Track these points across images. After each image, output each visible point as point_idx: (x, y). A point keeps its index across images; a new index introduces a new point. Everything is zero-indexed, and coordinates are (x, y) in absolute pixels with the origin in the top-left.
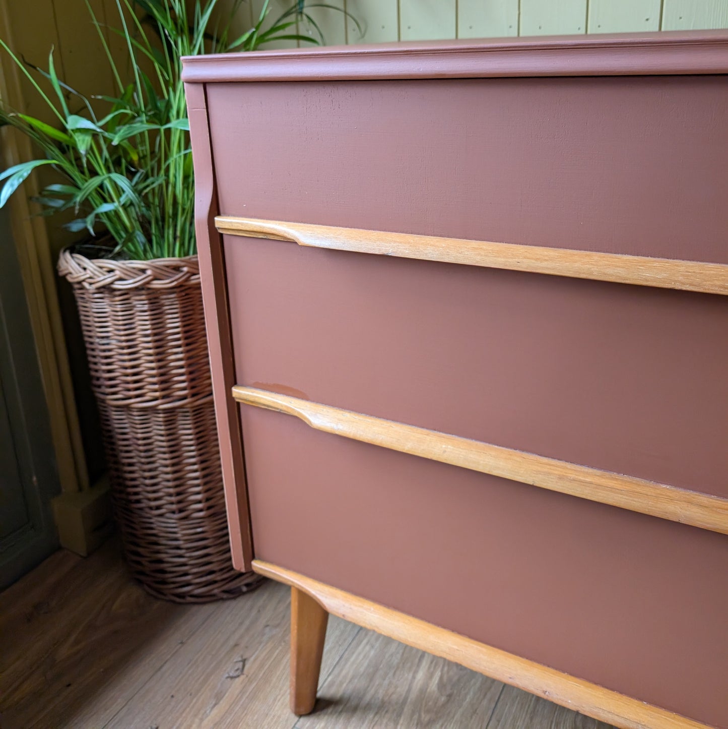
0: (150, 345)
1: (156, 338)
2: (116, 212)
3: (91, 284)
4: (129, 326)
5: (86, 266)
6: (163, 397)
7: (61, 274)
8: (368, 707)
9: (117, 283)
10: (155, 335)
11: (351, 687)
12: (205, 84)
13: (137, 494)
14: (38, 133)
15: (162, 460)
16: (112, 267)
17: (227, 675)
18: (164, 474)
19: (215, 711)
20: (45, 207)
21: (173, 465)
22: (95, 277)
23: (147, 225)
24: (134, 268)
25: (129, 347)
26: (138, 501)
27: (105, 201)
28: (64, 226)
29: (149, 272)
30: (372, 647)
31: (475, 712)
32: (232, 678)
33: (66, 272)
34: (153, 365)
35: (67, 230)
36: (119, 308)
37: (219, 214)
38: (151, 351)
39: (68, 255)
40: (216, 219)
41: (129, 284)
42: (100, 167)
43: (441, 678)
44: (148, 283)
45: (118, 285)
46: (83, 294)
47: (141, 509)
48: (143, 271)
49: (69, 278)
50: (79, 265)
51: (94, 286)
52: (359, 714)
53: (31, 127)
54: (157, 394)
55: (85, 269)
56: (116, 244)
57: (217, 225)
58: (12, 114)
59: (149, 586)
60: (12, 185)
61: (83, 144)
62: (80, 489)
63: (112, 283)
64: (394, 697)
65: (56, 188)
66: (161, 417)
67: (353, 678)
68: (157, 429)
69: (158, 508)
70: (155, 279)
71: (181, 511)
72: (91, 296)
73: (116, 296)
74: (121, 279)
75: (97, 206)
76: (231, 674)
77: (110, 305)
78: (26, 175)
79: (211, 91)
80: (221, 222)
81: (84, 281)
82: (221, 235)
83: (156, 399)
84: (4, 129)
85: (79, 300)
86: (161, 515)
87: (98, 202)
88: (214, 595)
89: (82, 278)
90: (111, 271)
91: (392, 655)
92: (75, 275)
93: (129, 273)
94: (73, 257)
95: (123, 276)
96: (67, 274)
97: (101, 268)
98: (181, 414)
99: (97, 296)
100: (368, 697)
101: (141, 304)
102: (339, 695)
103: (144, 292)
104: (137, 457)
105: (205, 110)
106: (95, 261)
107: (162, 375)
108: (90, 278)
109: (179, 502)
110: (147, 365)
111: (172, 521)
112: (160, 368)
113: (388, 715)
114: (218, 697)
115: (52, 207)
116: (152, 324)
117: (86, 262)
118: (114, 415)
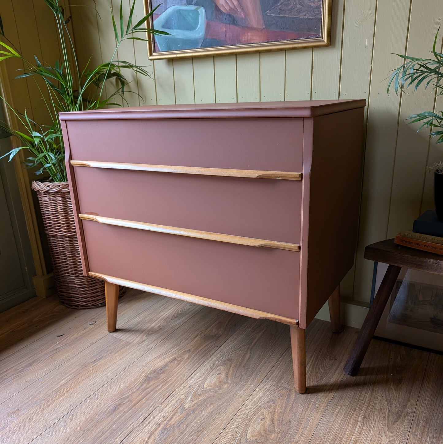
0: (63, 213)
1: (64, 210)
2: (51, 167)
3: (42, 191)
4: (55, 206)
5: (40, 185)
6: (68, 232)
7: (32, 189)
8: (133, 331)
9: (50, 190)
10: (64, 209)
11: (129, 327)
12: (66, 121)
13: (61, 269)
14: (24, 139)
15: (69, 255)
16: (49, 185)
17: (89, 324)
18: (70, 261)
19: (83, 331)
20: (27, 166)
21: (72, 257)
22: (43, 188)
23: (62, 172)
24: (56, 185)
25: (56, 214)
26: (61, 271)
27: (48, 163)
28: (34, 173)
29: (61, 186)
30: (140, 319)
31: (167, 332)
32: (90, 325)
33: (34, 188)
34: (64, 220)
35: (35, 174)
36: (52, 199)
37: (72, 160)
38: (63, 215)
39: (34, 182)
40: (71, 161)
41: (54, 190)
42: (44, 150)
43: (160, 325)
44: (61, 190)
45: (51, 191)
46: (40, 196)
47: (62, 274)
48: (59, 186)
49: (35, 190)
50: (38, 185)
51: (43, 192)
52: (129, 332)
53: (21, 136)
54: (66, 230)
55: (40, 186)
56: (50, 176)
57: (71, 163)
58: (13, 131)
59: (67, 304)
60: (13, 154)
61: (37, 141)
62: (43, 275)
63: (49, 190)
64: (142, 329)
65: (31, 158)
66: (67, 239)
67: (131, 325)
68: (66, 244)
69: (68, 273)
70: (63, 189)
71: (75, 273)
72: (42, 196)
73: (50, 195)
74: (51, 189)
75: (45, 165)
76: (90, 324)
77: (49, 199)
78: (18, 151)
79: (68, 123)
80: (72, 162)
81: (40, 190)
82: (73, 166)
83: (65, 232)
84: (11, 137)
85: (39, 198)
86: (69, 276)
87: (45, 164)
88: (89, 306)
89: (39, 189)
90: (49, 186)
91: (146, 320)
92: (37, 188)
93: (54, 187)
94: (36, 182)
95: (52, 187)
96: (34, 189)
97: (45, 185)
98: (74, 238)
99: (44, 196)
100: (134, 329)
101: (59, 198)
102: (124, 329)
103: (60, 194)
104: (60, 255)
105: (66, 129)
106: (43, 183)
107: (67, 223)
108: (42, 189)
109: (75, 270)
110: (62, 220)
111: (73, 277)
112: (66, 221)
113: (139, 332)
114: (85, 329)
115: (29, 166)
116: (63, 205)
117: (40, 183)
118: (52, 239)
